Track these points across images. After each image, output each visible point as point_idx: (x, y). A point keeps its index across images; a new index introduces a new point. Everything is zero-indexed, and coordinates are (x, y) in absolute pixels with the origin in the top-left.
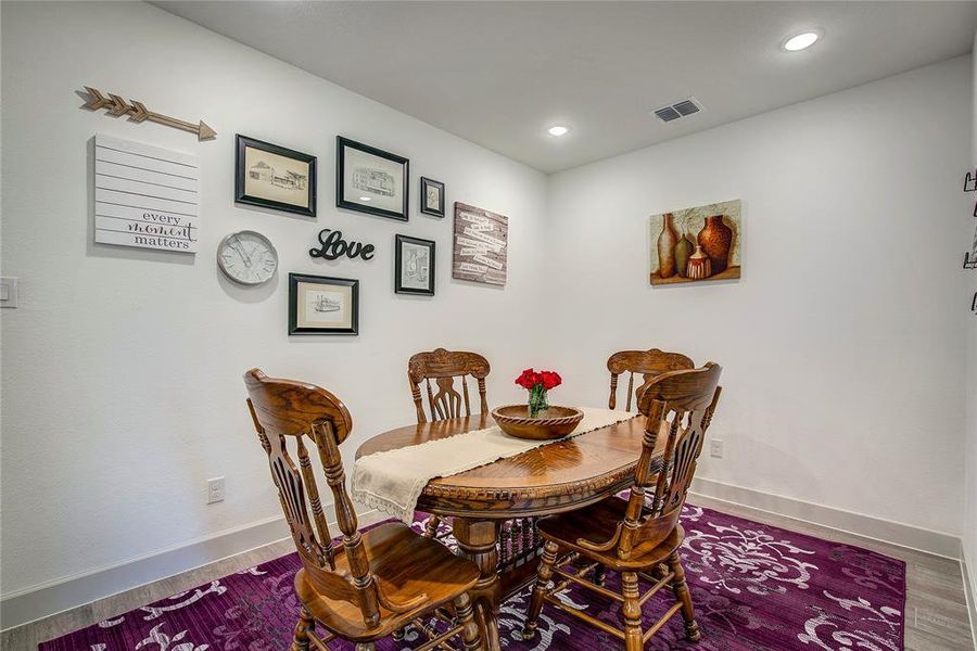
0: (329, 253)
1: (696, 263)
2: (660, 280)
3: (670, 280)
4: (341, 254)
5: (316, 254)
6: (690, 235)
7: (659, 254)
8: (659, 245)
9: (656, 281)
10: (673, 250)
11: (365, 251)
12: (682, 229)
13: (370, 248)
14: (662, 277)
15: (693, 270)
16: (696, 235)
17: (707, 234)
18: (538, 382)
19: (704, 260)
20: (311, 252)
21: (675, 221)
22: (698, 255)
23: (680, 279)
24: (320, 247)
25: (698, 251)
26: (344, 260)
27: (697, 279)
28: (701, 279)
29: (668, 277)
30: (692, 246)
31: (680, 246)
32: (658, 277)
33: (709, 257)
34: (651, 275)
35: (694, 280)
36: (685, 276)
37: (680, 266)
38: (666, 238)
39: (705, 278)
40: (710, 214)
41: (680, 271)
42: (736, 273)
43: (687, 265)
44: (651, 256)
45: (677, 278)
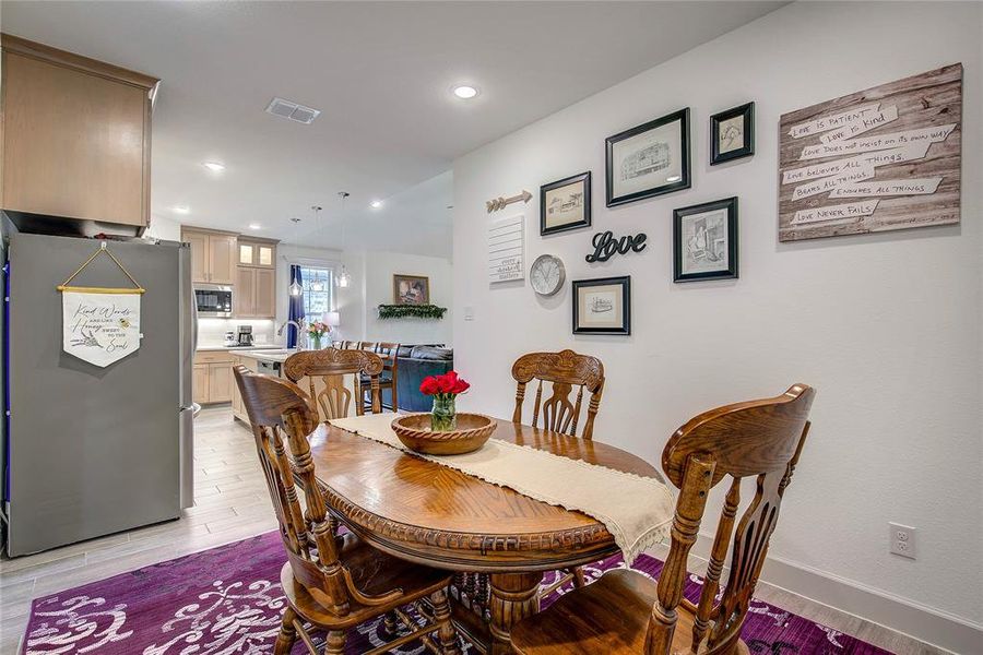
0: (603, 255)
4: (613, 253)
5: (591, 259)
11: (637, 243)
13: (642, 238)
20: (588, 257)
24: (592, 251)
26: (617, 258)
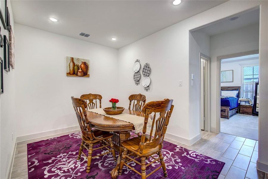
1: (80, 72)
2: (70, 75)
3: (73, 75)
6: (78, 65)
7: (70, 68)
8: (69, 65)
9: (68, 75)
10: (74, 68)
12: (76, 63)
14: (70, 74)
15: (79, 74)
16: (80, 65)
17: (82, 66)
19: (82, 72)
21: (74, 60)
22: (80, 70)
23: (76, 76)
25: (80, 69)
27: (80, 76)
28: (81, 76)
29: (72, 75)
30: (79, 67)
31: (76, 67)
32: (69, 74)
33: (83, 71)
34: (67, 73)
35: (79, 76)
36: (77, 75)
37: (76, 72)
38: (72, 64)
39: (82, 76)
40: (83, 61)
41: (76, 74)
42: (89, 76)
43: (77, 72)
44: (67, 68)
45: (75, 75)
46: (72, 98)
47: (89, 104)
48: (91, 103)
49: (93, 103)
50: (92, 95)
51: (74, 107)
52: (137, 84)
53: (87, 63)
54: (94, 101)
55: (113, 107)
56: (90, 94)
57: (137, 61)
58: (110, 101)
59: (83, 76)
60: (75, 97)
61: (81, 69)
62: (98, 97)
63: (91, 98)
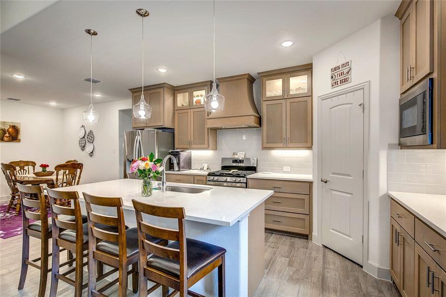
1: (7, 137)
15: (5, 139)
17: (10, 130)
18: (44, 166)
22: (7, 135)
33: (11, 136)
35: (6, 141)
39: (10, 141)
42: (19, 141)
46: (2, 164)
47: (20, 171)
48: (22, 170)
49: (24, 170)
50: (23, 161)
51: (3, 171)
52: (83, 150)
53: (17, 127)
54: (26, 168)
55: (43, 171)
56: (21, 162)
57: (83, 126)
58: (40, 166)
59: (12, 141)
60: (5, 163)
61: (9, 134)
62: (30, 164)
63: (22, 165)
